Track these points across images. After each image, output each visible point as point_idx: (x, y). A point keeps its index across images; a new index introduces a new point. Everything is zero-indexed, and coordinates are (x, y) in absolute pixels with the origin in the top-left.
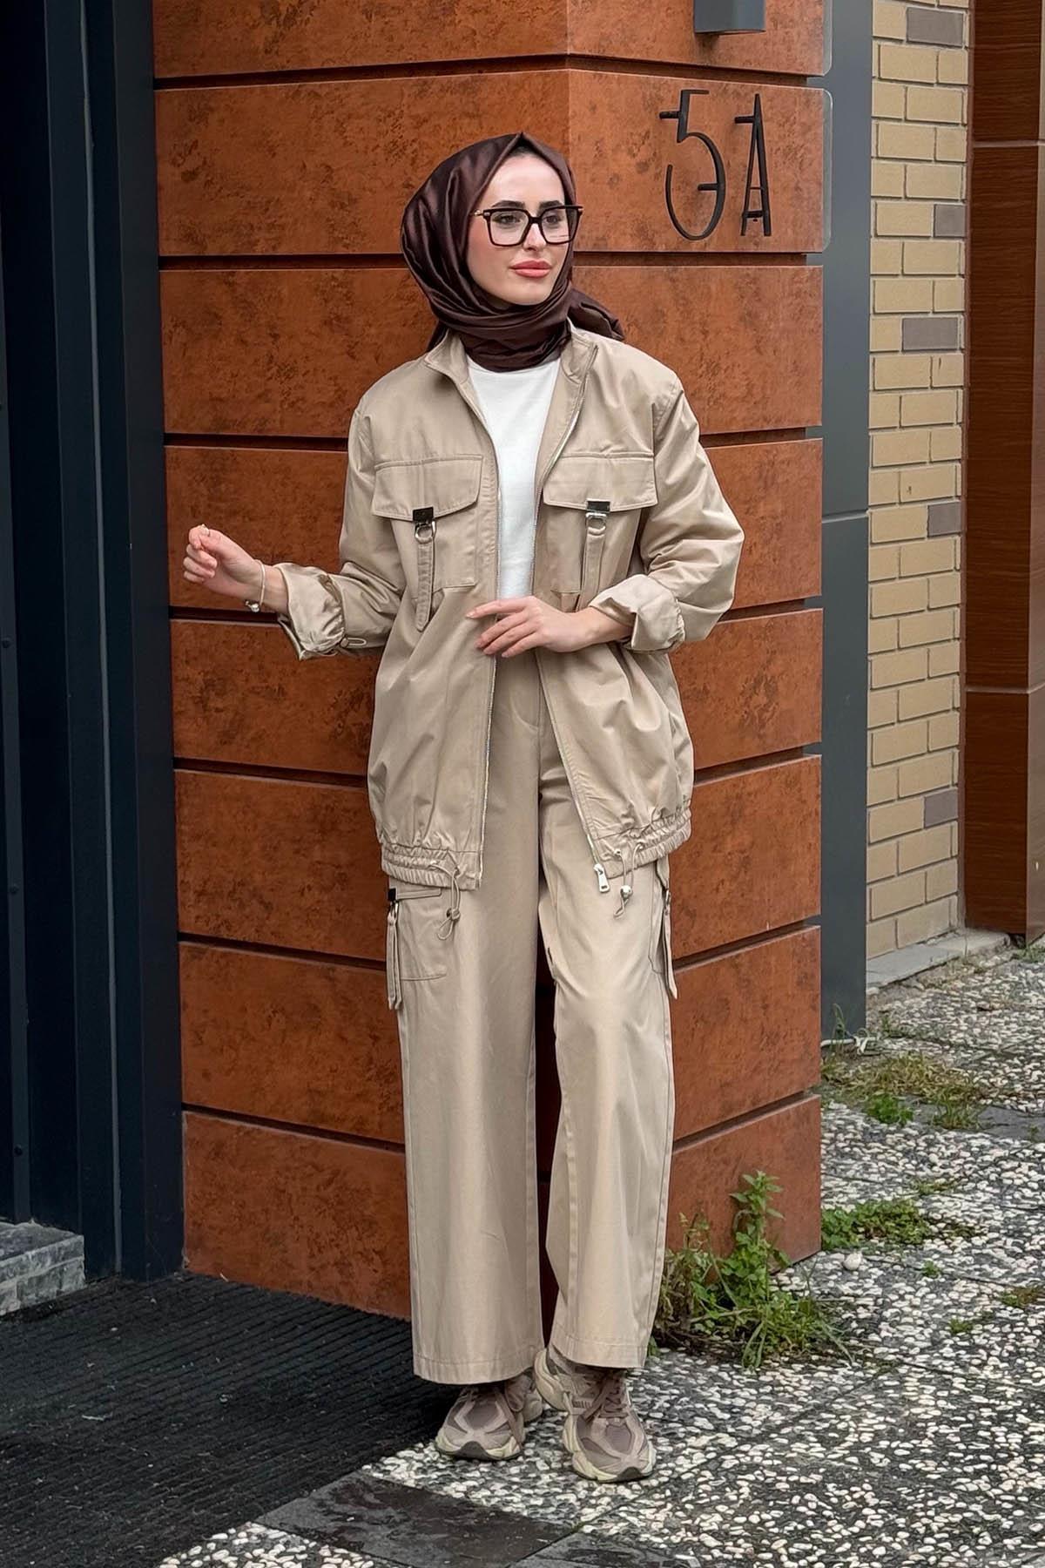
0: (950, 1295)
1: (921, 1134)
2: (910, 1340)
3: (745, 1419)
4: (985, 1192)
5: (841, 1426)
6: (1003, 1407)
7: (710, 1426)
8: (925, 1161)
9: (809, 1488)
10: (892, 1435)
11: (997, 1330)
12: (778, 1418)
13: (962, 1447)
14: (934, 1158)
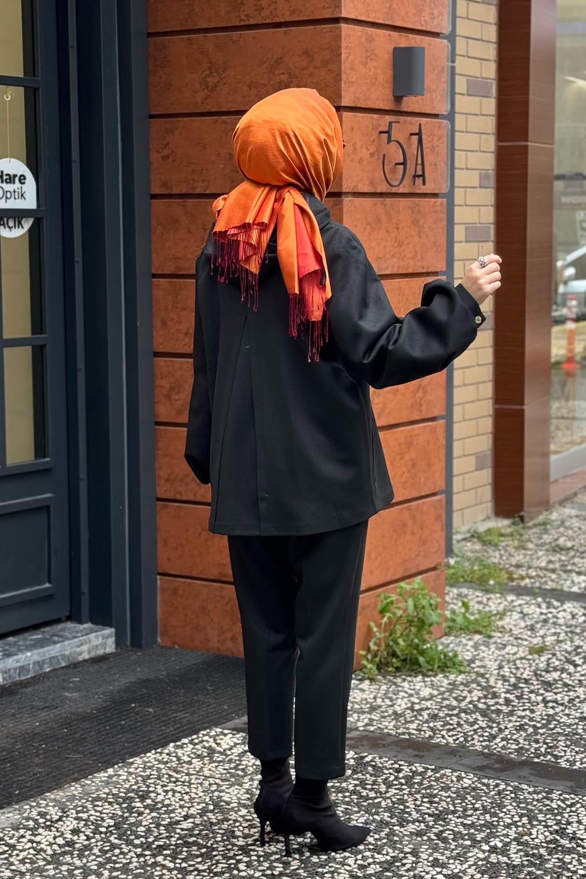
0: (506, 651)
1: (483, 595)
2: (489, 666)
3: (421, 693)
4: (516, 616)
5: (464, 695)
6: (532, 688)
7: (406, 695)
8: (487, 605)
9: (453, 715)
10: (485, 697)
11: (527, 662)
12: (435, 693)
13: (517, 701)
14: (490, 603)
